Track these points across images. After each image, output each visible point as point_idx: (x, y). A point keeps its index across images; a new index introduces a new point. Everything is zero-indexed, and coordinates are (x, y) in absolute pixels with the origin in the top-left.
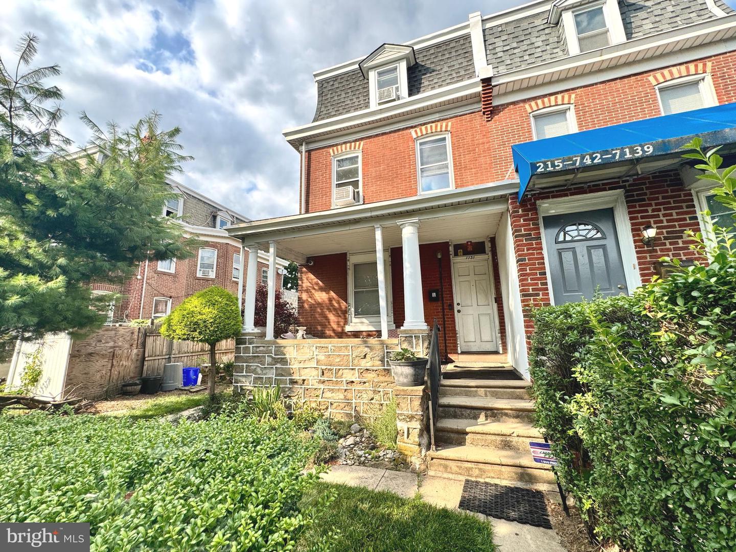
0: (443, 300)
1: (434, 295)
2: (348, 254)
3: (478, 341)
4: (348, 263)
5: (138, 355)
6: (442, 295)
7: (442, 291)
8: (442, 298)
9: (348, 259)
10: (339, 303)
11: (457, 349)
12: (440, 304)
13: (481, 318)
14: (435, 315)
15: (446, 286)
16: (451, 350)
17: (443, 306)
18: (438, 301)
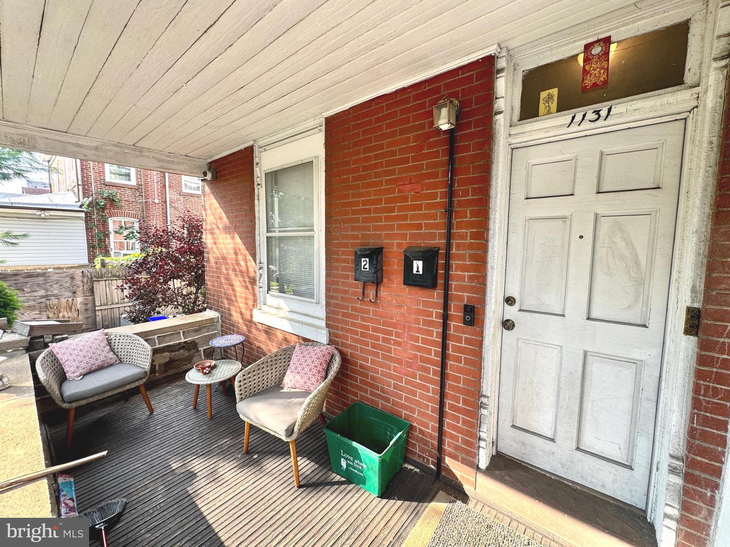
0: (447, 287)
1: (418, 266)
2: (256, 149)
3: (566, 444)
4: (257, 171)
5: (86, 304)
6: (447, 267)
7: (448, 257)
8: (447, 277)
9: (256, 160)
10: (246, 261)
11: (475, 455)
12: (436, 296)
13: (595, 367)
14: (419, 330)
15: (464, 237)
16: (457, 448)
17: (446, 307)
18: (434, 286)
